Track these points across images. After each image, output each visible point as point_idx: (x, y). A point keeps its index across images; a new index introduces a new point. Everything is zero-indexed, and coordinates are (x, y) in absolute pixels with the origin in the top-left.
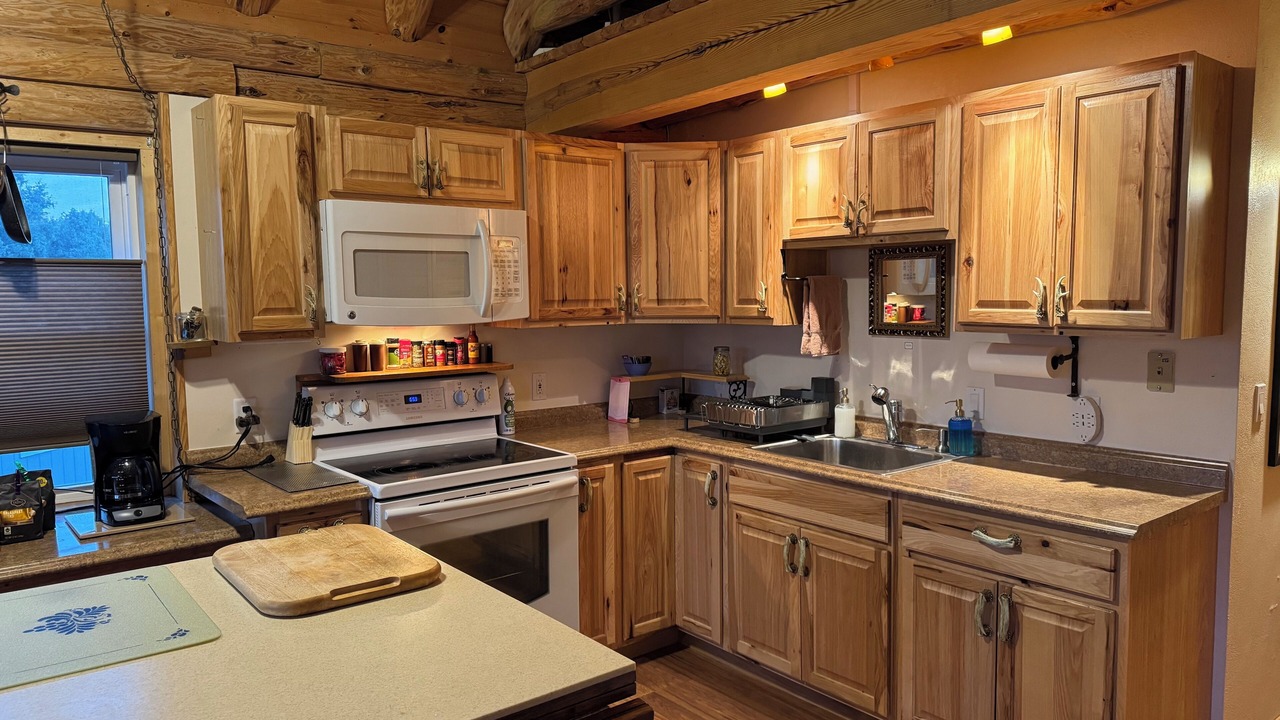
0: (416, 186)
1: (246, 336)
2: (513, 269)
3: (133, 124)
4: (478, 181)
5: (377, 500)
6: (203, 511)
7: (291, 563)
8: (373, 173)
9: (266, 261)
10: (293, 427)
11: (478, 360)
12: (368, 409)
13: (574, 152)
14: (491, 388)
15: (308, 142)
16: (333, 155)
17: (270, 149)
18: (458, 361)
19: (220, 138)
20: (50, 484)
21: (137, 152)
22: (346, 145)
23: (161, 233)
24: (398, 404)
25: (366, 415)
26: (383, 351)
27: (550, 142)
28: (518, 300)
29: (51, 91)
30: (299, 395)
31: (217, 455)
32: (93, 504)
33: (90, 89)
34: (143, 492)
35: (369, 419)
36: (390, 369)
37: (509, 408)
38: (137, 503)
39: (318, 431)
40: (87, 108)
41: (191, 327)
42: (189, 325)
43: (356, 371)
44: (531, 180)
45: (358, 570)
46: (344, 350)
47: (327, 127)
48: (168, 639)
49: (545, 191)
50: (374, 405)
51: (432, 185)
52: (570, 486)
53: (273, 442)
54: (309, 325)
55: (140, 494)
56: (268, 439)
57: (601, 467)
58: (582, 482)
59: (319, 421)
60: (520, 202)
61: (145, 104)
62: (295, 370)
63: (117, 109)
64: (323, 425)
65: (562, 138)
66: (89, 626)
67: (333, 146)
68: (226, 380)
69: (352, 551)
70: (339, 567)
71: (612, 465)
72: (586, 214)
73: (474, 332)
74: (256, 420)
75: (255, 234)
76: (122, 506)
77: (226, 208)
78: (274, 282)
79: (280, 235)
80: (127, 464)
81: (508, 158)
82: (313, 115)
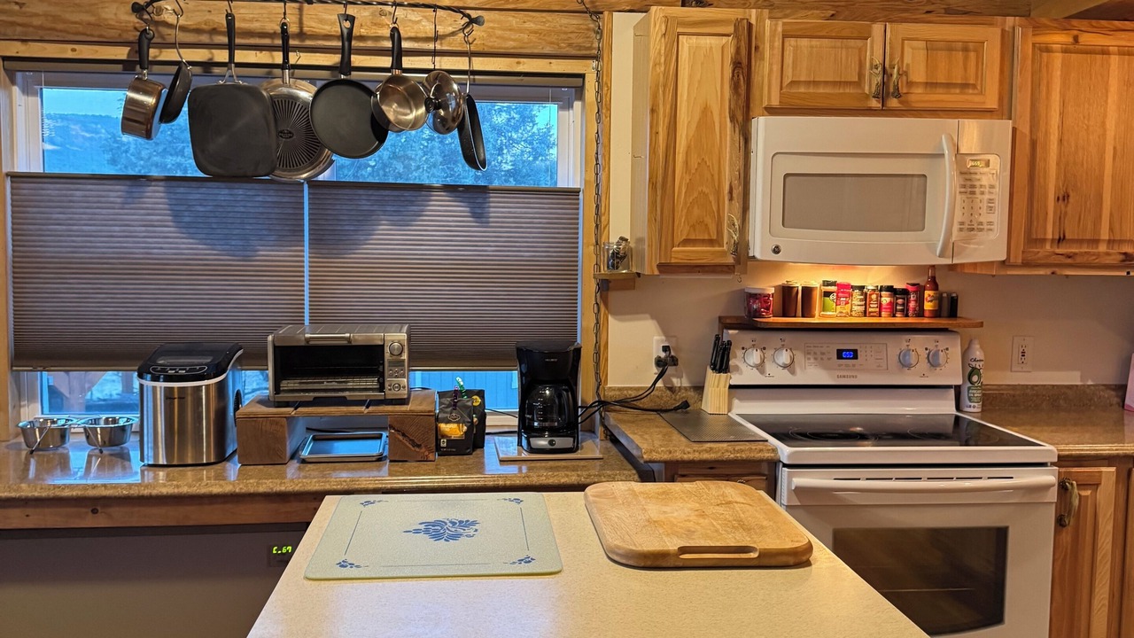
0: (867, 97)
1: (665, 268)
2: (986, 197)
3: (580, 47)
4: (949, 85)
5: (785, 465)
6: (614, 450)
7: (654, 510)
8: (816, 83)
9: (690, 187)
10: (709, 371)
11: (936, 314)
12: (793, 361)
13: (1088, 39)
14: (952, 349)
15: (744, 52)
16: (771, 64)
17: (702, 64)
18: (910, 313)
19: (653, 54)
20: (483, 405)
21: (582, 76)
22: (786, 53)
23: (597, 159)
24: (829, 359)
25: (789, 367)
26: (817, 296)
27: (1059, 29)
28: (992, 236)
29: (511, 19)
30: (717, 338)
31: (633, 394)
32: (516, 429)
33: (544, 14)
34: (558, 421)
35: (793, 372)
36: (824, 316)
37: (975, 378)
38: (555, 432)
39: (736, 379)
40: (541, 34)
41: (618, 258)
42: (616, 255)
43: (784, 316)
44: (1022, 80)
45: (717, 531)
46: (772, 291)
47: (767, 33)
48: (514, 563)
49: (1044, 93)
50: (799, 356)
51: (888, 93)
52: (1044, 488)
53: (690, 387)
54: (730, 260)
55: (556, 424)
56: (686, 383)
57: (1096, 469)
58: (1063, 487)
59: (737, 368)
60: (1005, 109)
61: (592, 26)
62: (719, 310)
63: (565, 33)
64: (741, 374)
65: (1075, 22)
66: (455, 537)
67: (772, 55)
68: (647, 316)
69: (721, 510)
70: (698, 524)
71: (1113, 469)
72: (1103, 123)
73: (933, 279)
74: (674, 361)
75: (680, 158)
76: (539, 433)
77: (654, 131)
78: (696, 212)
79: (706, 159)
80: (547, 392)
81: (992, 53)
82: (753, 21)
